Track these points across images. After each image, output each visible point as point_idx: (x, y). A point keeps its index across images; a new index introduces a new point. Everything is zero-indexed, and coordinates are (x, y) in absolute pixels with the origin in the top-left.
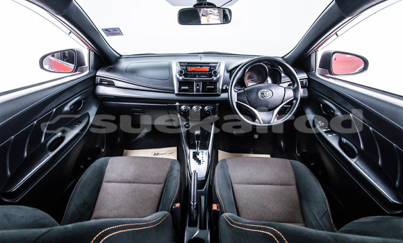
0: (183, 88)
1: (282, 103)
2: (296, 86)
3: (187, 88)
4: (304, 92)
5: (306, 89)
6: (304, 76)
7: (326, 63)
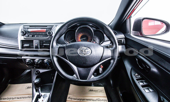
0: (25, 45)
1: (100, 61)
2: (114, 46)
3: (28, 45)
4: (122, 48)
5: (124, 46)
6: (122, 36)
7: (138, 27)
